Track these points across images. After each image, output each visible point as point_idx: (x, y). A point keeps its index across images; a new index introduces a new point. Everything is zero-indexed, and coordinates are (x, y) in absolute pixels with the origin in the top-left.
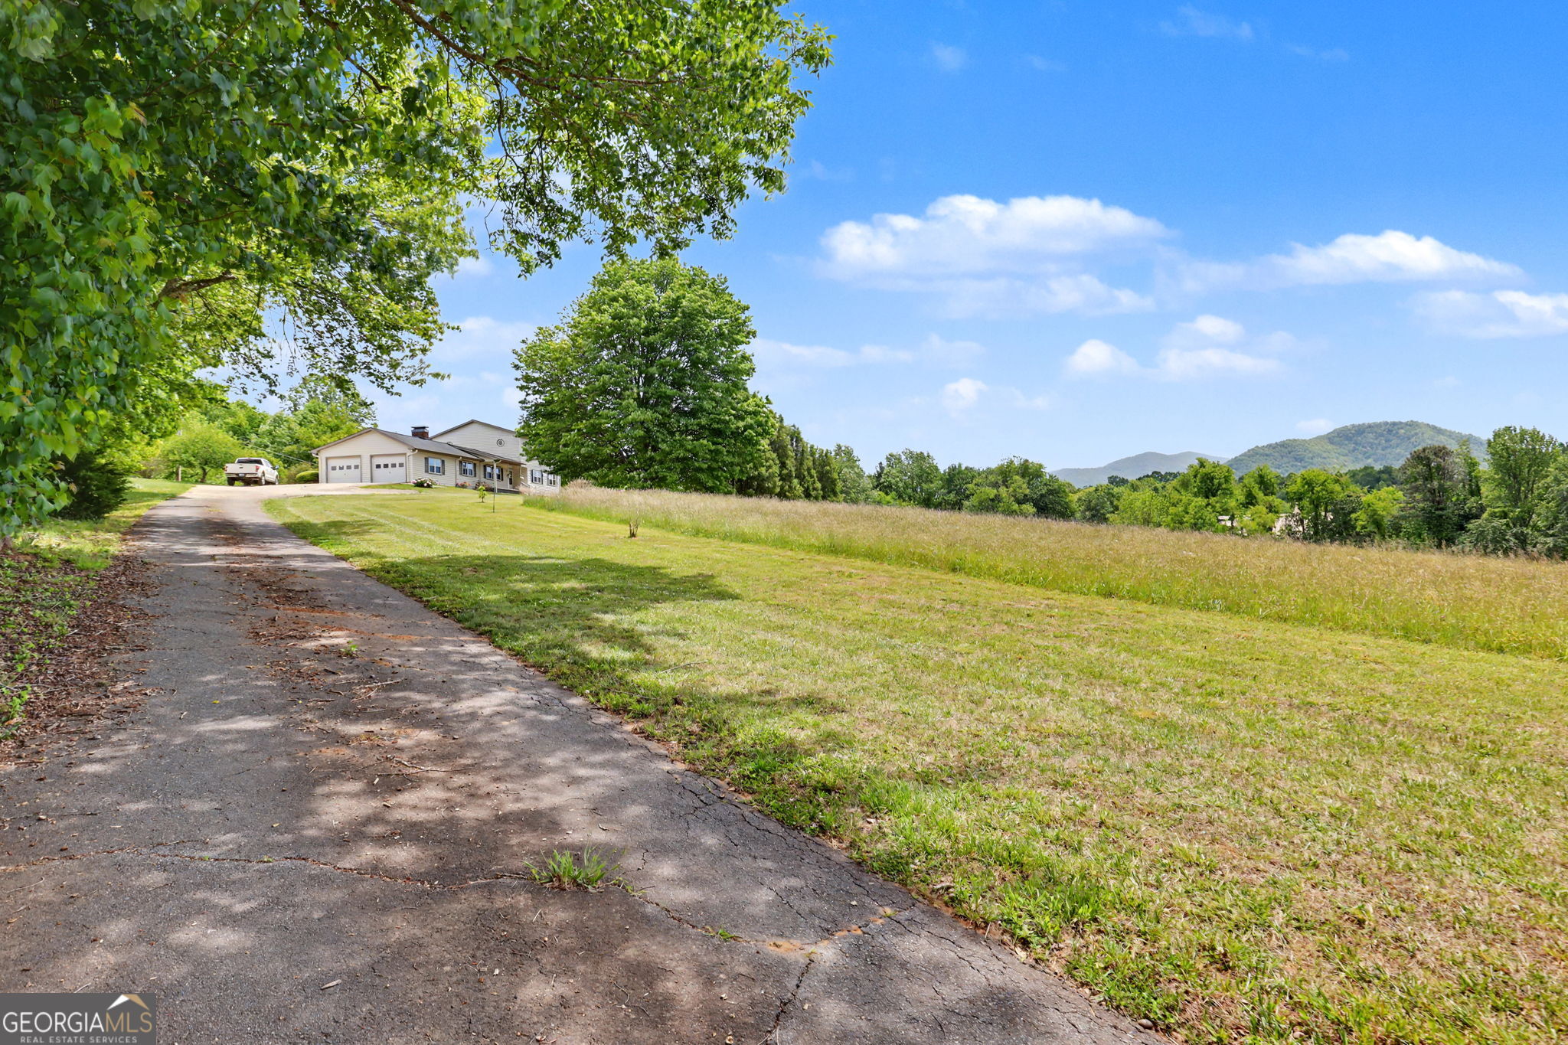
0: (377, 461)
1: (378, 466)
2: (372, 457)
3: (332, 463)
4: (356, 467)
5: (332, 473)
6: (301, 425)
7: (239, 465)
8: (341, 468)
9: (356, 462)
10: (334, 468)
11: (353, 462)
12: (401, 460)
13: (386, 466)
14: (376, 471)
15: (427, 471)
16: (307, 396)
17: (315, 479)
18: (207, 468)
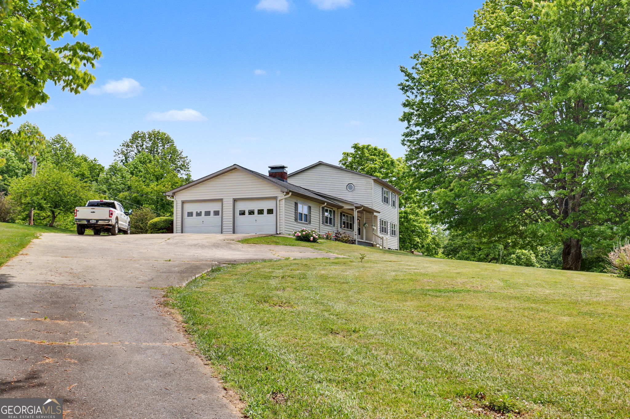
0: (241, 206)
1: (243, 213)
2: (235, 200)
3: (189, 208)
4: (216, 213)
5: (189, 221)
6: (132, 173)
7: (90, 209)
8: (199, 214)
9: (216, 207)
10: (190, 214)
11: (212, 207)
12: (270, 205)
13: (251, 213)
14: (239, 218)
15: (296, 220)
16: (136, 151)
17: (168, 228)
18: (57, 211)
